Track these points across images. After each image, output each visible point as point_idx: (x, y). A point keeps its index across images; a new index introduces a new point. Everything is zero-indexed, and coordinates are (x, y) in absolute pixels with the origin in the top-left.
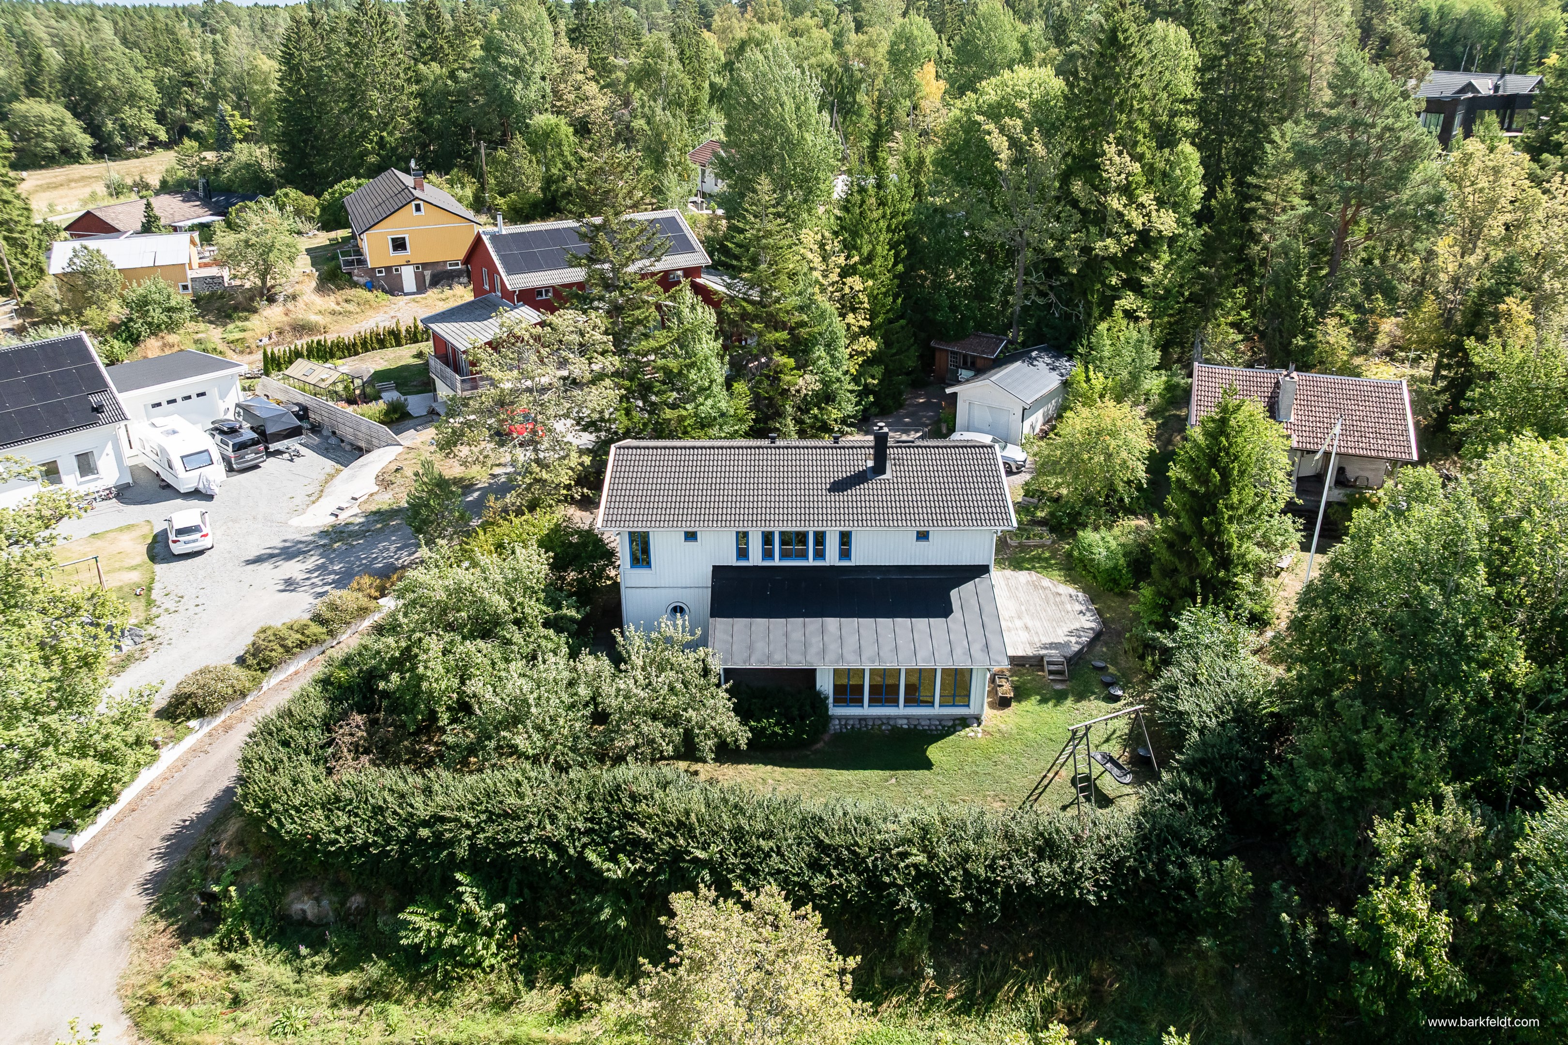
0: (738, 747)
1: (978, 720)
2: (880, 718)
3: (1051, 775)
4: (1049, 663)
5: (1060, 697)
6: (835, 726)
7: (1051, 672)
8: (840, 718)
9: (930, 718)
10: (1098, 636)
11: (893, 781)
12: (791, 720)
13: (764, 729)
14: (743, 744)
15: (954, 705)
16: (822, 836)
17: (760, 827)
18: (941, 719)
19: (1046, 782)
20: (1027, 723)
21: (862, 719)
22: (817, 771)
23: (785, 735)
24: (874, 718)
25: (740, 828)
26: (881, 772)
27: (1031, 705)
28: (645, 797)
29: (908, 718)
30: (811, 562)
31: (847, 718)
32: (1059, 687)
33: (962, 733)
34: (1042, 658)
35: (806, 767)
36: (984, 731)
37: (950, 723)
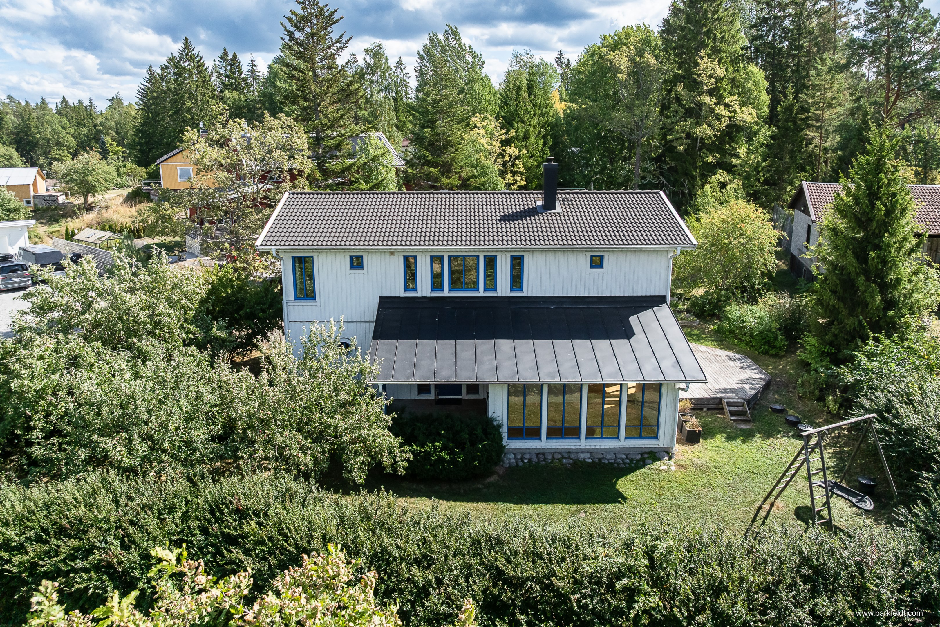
0: (395, 470)
1: (668, 453)
2: (559, 452)
3: (767, 506)
4: (729, 404)
5: (748, 436)
6: (510, 460)
7: (732, 413)
8: (515, 452)
9: (615, 452)
10: (767, 387)
11: (582, 515)
12: (460, 445)
13: (428, 454)
14: (402, 466)
15: (640, 437)
16: (501, 563)
17: (413, 550)
18: (627, 452)
19: (763, 514)
20: (721, 457)
21: (540, 453)
22: (491, 505)
23: (453, 461)
24: (553, 452)
25: (384, 550)
26: (566, 506)
27: (719, 441)
28: (256, 514)
29: (591, 452)
30: (481, 293)
31: (523, 452)
32: (743, 426)
33: (654, 466)
34: (720, 400)
35: (478, 501)
36: (677, 465)
37: (639, 457)
